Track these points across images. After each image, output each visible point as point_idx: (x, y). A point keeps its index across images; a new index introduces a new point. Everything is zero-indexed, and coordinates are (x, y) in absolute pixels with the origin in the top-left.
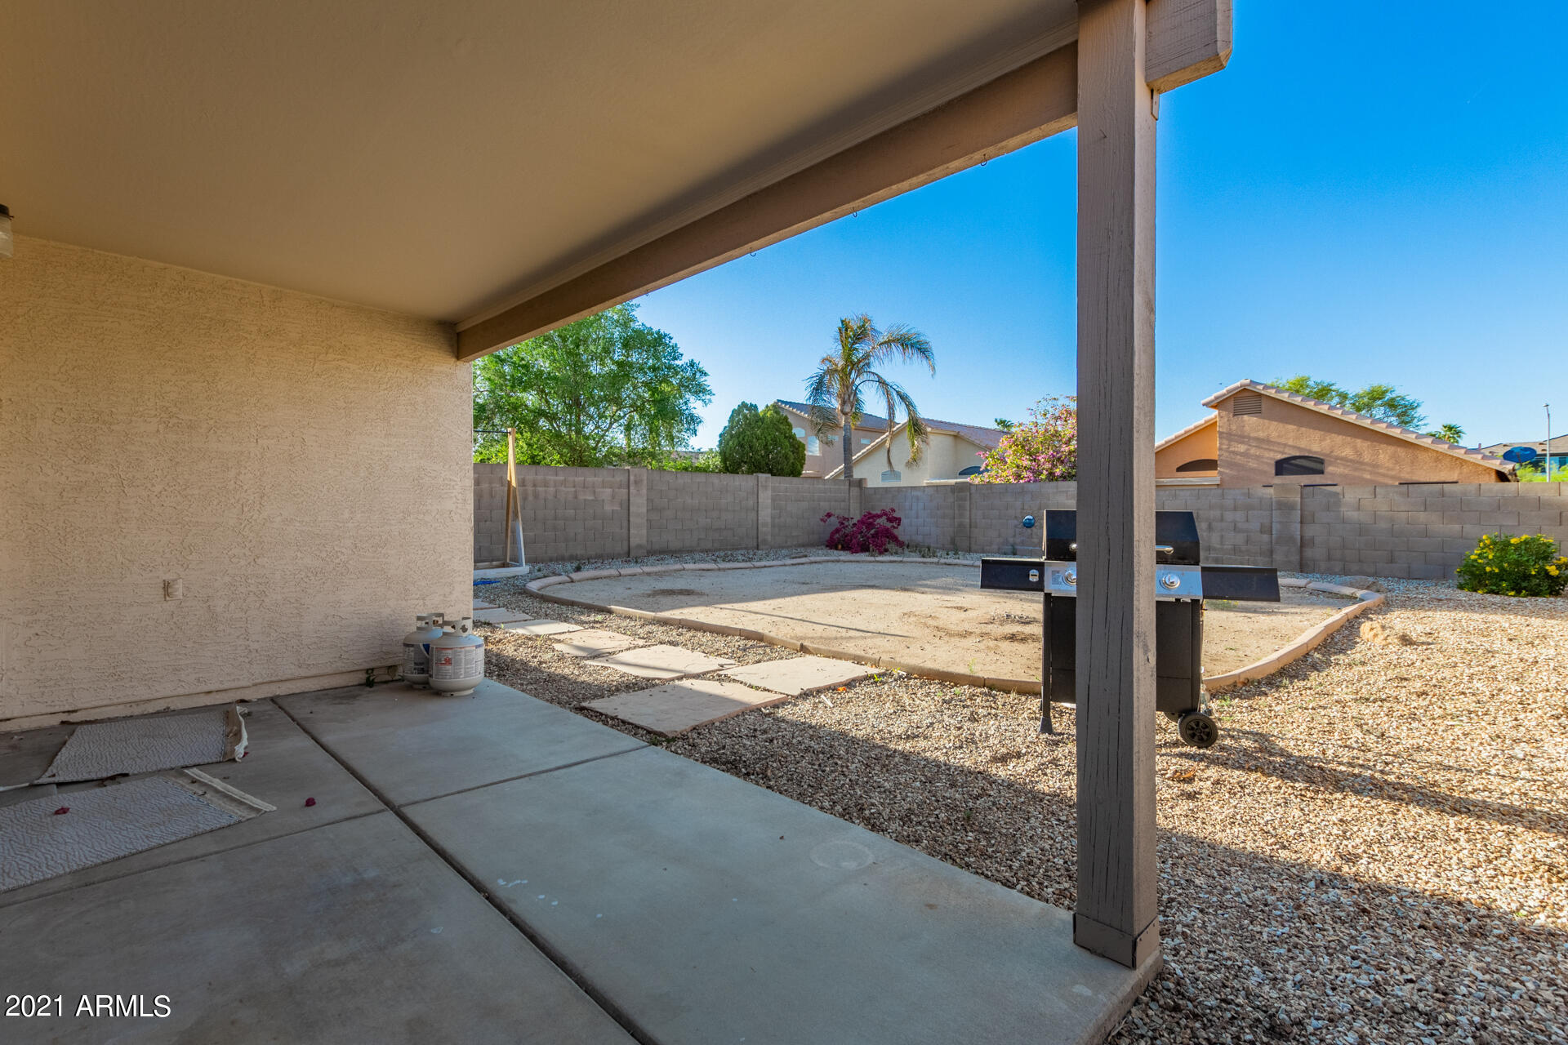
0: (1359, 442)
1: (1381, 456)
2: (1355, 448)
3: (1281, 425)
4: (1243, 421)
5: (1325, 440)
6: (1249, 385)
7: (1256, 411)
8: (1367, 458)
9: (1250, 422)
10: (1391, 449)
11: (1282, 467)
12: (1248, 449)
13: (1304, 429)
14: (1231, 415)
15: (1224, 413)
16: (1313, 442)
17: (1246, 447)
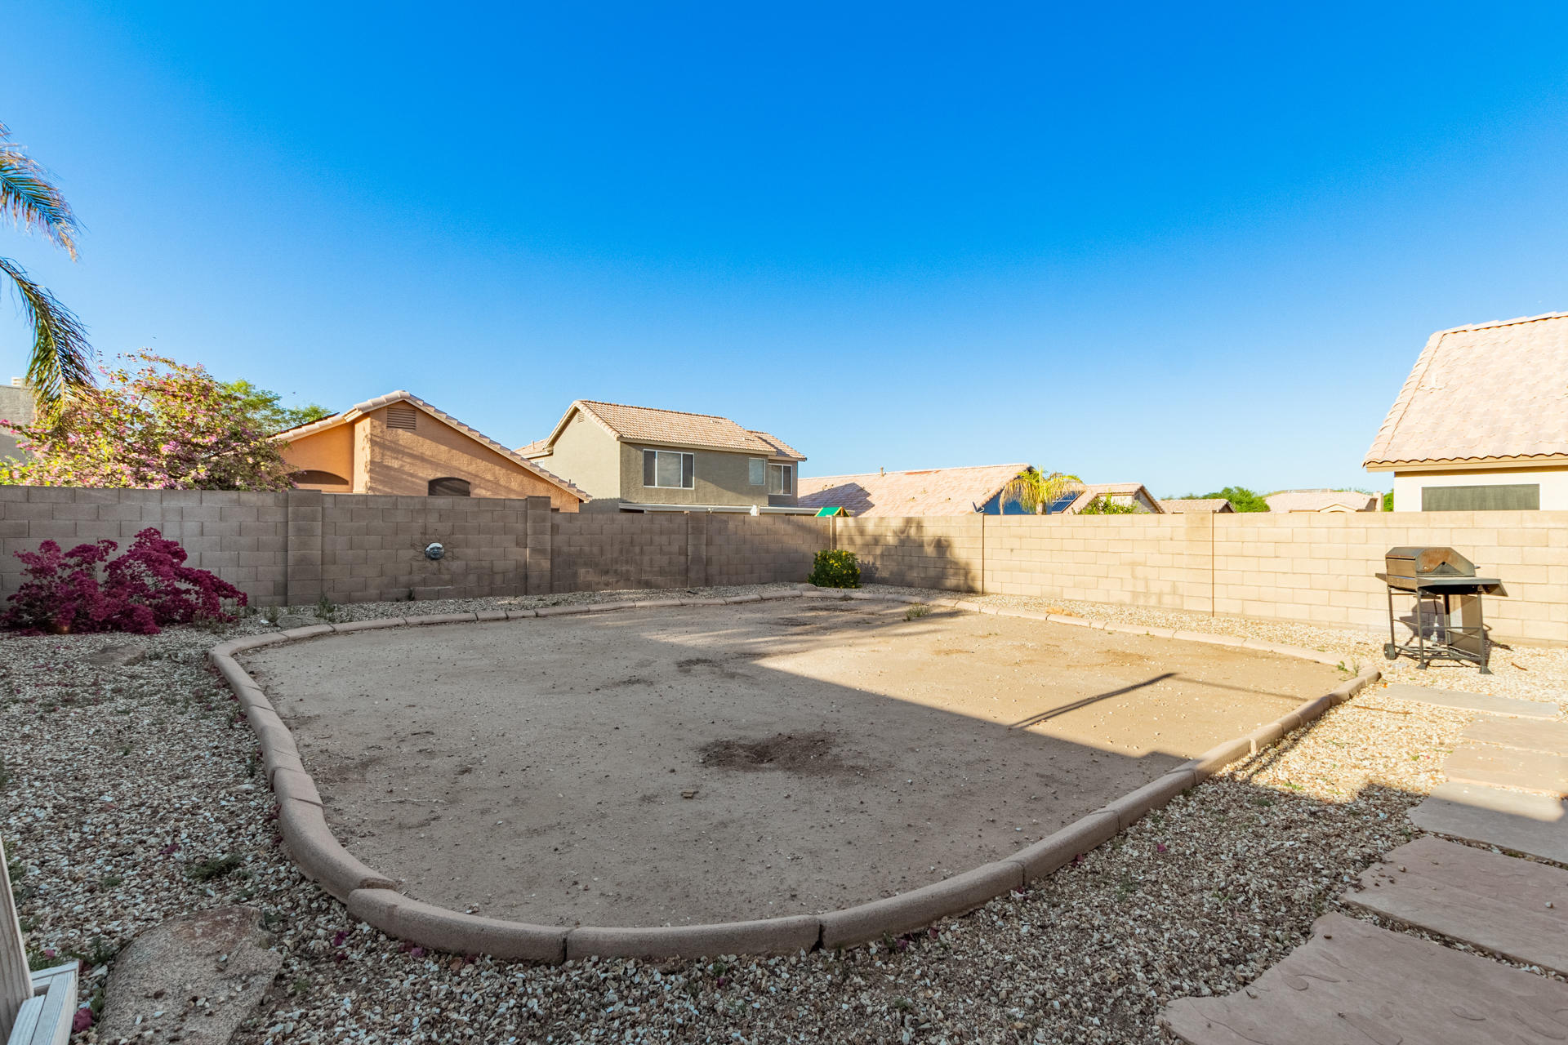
0: (497, 468)
1: (513, 484)
2: (494, 474)
3: (434, 444)
4: (397, 435)
5: (471, 464)
6: (409, 398)
7: (411, 427)
8: (502, 482)
9: (404, 436)
10: (520, 477)
11: (434, 486)
12: (402, 466)
13: (454, 451)
14: (385, 427)
15: (377, 423)
16: (463, 465)
17: (400, 462)
